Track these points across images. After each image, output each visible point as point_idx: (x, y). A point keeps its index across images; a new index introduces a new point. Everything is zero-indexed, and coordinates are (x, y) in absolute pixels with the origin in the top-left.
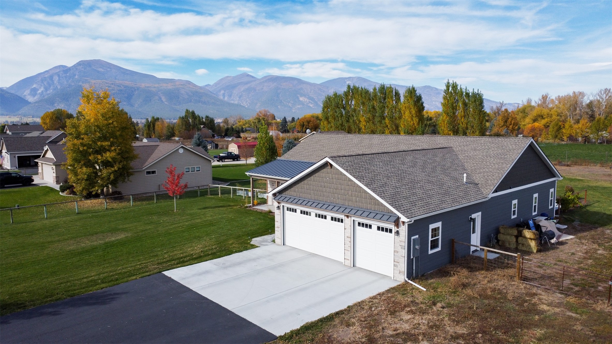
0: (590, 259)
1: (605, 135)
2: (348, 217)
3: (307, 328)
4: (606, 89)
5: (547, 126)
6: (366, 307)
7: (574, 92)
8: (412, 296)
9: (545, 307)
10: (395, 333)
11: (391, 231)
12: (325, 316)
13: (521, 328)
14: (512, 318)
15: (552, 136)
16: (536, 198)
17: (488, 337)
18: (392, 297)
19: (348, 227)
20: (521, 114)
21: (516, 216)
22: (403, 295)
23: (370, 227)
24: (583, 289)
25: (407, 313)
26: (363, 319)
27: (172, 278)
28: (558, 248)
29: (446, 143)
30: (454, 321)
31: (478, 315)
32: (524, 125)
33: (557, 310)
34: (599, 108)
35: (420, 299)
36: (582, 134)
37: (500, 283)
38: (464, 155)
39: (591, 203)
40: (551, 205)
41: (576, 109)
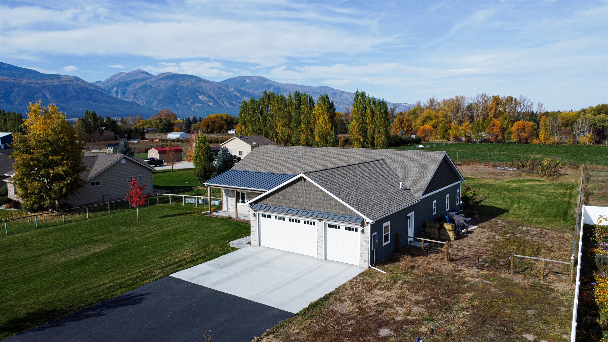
0: (492, 243)
1: (483, 135)
2: (320, 220)
3: (313, 306)
4: (482, 94)
5: (435, 127)
6: (349, 288)
7: (457, 97)
8: (378, 278)
9: (469, 279)
10: (376, 303)
11: (356, 230)
12: (322, 297)
13: (457, 294)
14: (450, 287)
15: (441, 137)
16: (448, 197)
17: (438, 301)
18: (364, 279)
19: (320, 228)
20: (412, 116)
21: (435, 213)
22: (371, 277)
23: (339, 228)
24: (491, 264)
25: (379, 290)
26: (350, 297)
27: (182, 279)
28: (468, 236)
29: (379, 156)
30: (412, 292)
31: (427, 287)
32: (416, 126)
33: (477, 280)
34: (477, 110)
35: (384, 280)
36: (465, 135)
37: (436, 264)
38: (395, 166)
39: (484, 199)
40: (458, 203)
41: (458, 111)
